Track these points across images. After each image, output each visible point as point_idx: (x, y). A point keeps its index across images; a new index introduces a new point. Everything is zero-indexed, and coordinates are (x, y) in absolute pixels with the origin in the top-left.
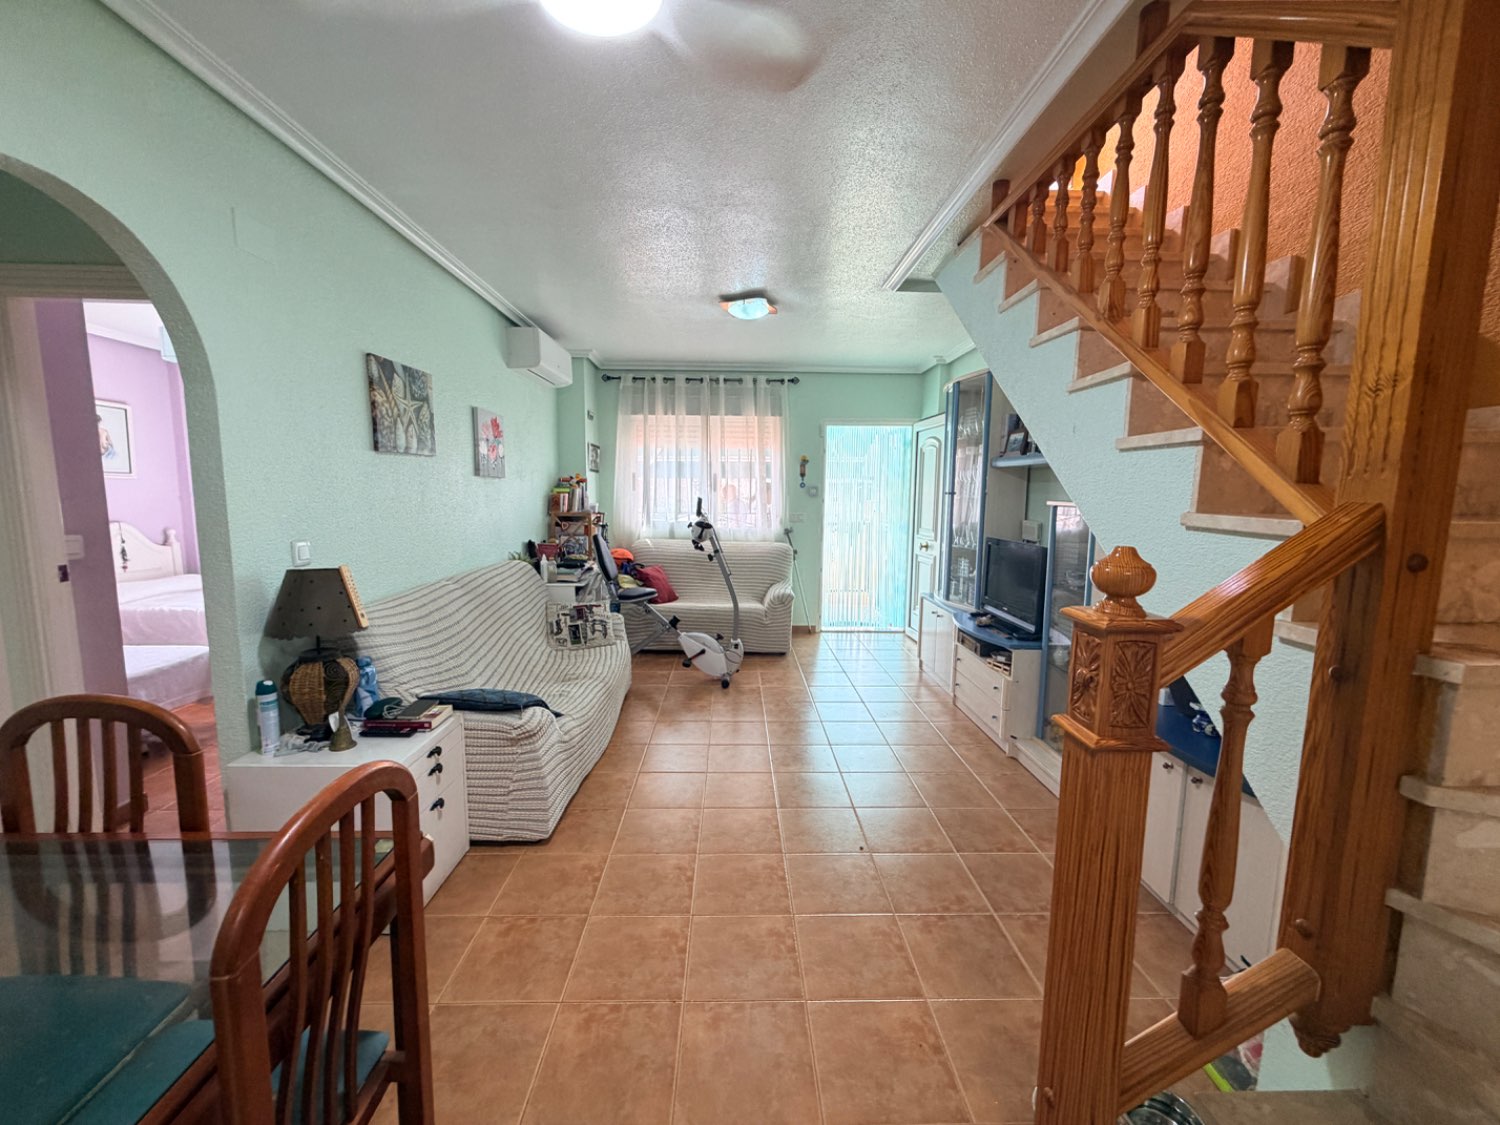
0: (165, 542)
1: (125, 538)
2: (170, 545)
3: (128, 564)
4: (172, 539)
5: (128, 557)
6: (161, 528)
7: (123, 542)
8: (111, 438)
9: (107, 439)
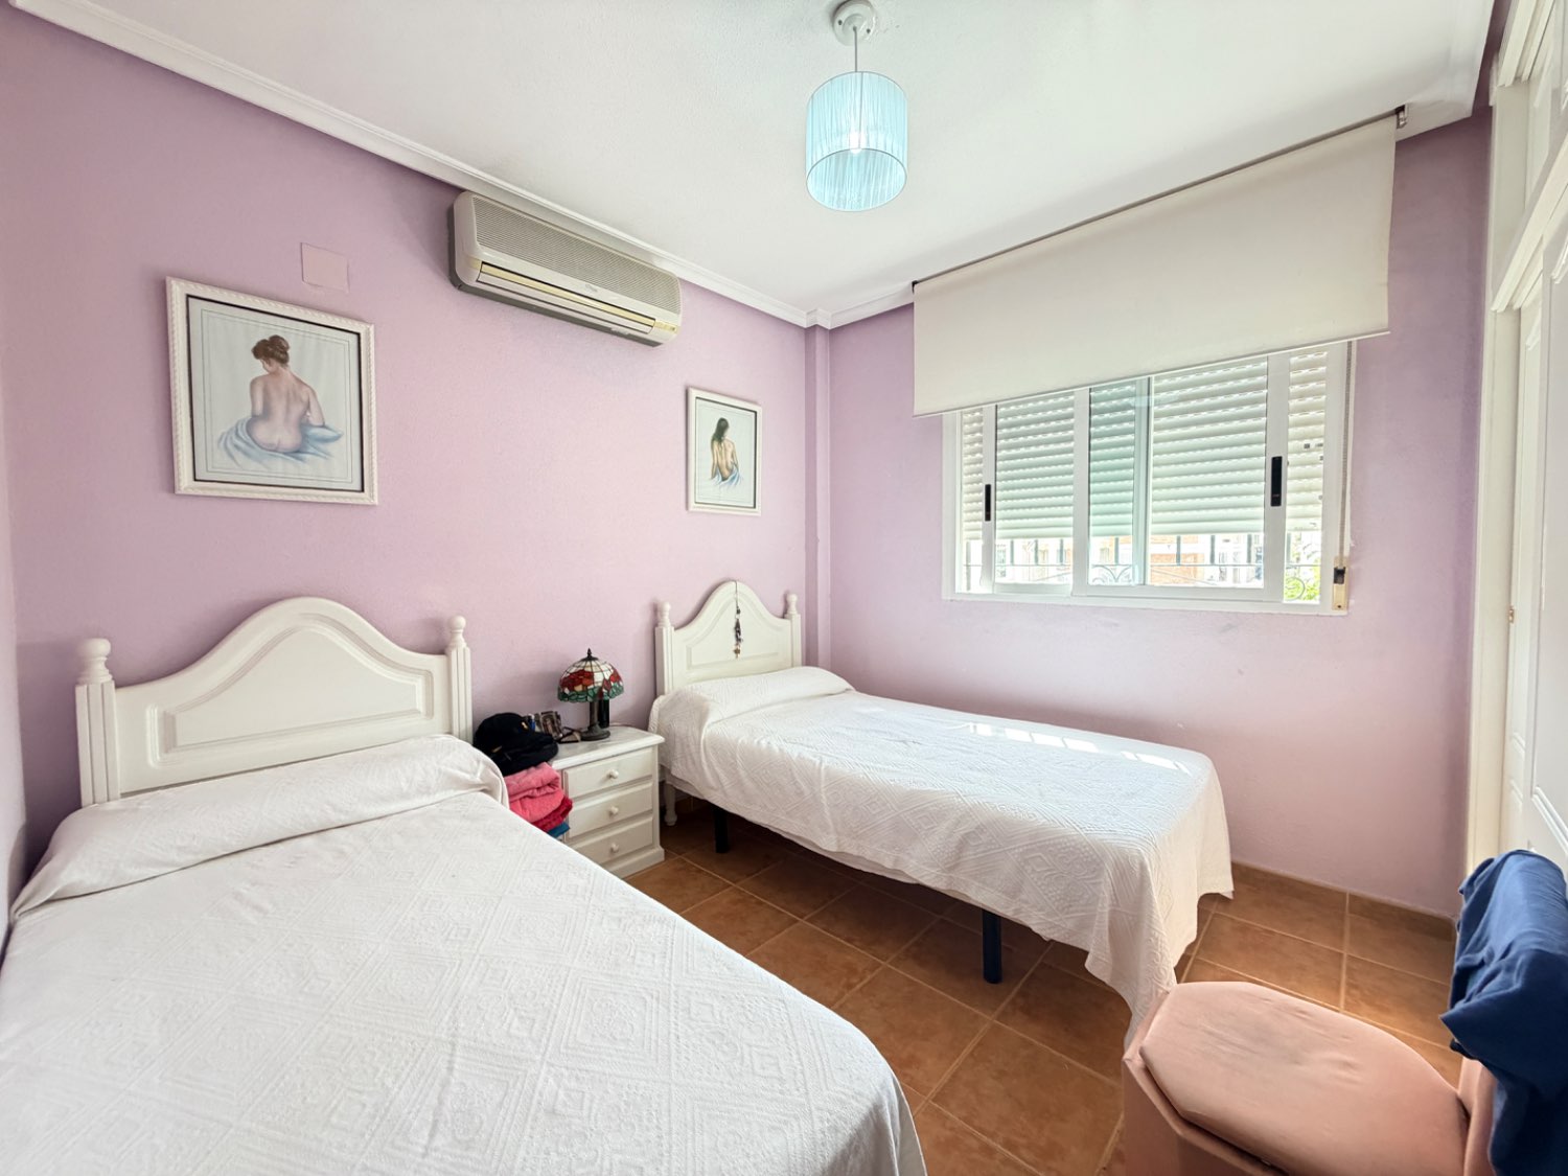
0: (784, 615)
1: (741, 608)
2: (790, 618)
3: (742, 647)
4: (793, 610)
5: (742, 637)
6: (781, 593)
7: (738, 612)
8: (738, 454)
9: (732, 456)
